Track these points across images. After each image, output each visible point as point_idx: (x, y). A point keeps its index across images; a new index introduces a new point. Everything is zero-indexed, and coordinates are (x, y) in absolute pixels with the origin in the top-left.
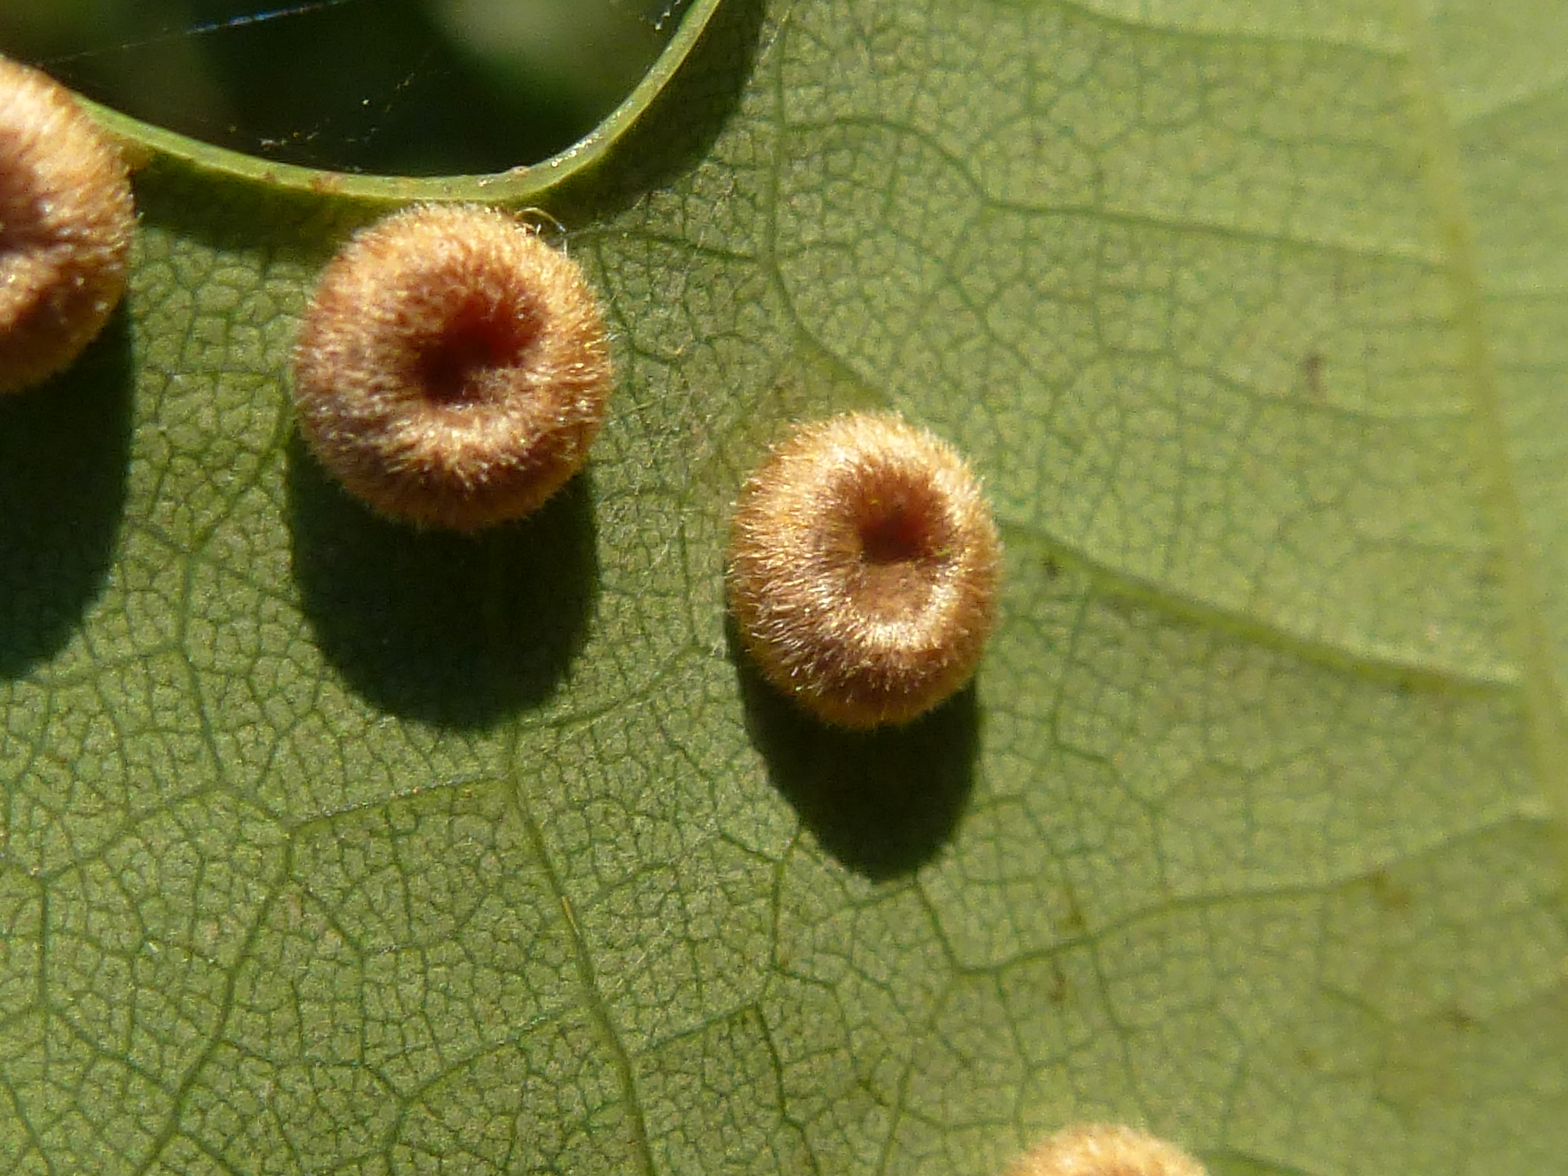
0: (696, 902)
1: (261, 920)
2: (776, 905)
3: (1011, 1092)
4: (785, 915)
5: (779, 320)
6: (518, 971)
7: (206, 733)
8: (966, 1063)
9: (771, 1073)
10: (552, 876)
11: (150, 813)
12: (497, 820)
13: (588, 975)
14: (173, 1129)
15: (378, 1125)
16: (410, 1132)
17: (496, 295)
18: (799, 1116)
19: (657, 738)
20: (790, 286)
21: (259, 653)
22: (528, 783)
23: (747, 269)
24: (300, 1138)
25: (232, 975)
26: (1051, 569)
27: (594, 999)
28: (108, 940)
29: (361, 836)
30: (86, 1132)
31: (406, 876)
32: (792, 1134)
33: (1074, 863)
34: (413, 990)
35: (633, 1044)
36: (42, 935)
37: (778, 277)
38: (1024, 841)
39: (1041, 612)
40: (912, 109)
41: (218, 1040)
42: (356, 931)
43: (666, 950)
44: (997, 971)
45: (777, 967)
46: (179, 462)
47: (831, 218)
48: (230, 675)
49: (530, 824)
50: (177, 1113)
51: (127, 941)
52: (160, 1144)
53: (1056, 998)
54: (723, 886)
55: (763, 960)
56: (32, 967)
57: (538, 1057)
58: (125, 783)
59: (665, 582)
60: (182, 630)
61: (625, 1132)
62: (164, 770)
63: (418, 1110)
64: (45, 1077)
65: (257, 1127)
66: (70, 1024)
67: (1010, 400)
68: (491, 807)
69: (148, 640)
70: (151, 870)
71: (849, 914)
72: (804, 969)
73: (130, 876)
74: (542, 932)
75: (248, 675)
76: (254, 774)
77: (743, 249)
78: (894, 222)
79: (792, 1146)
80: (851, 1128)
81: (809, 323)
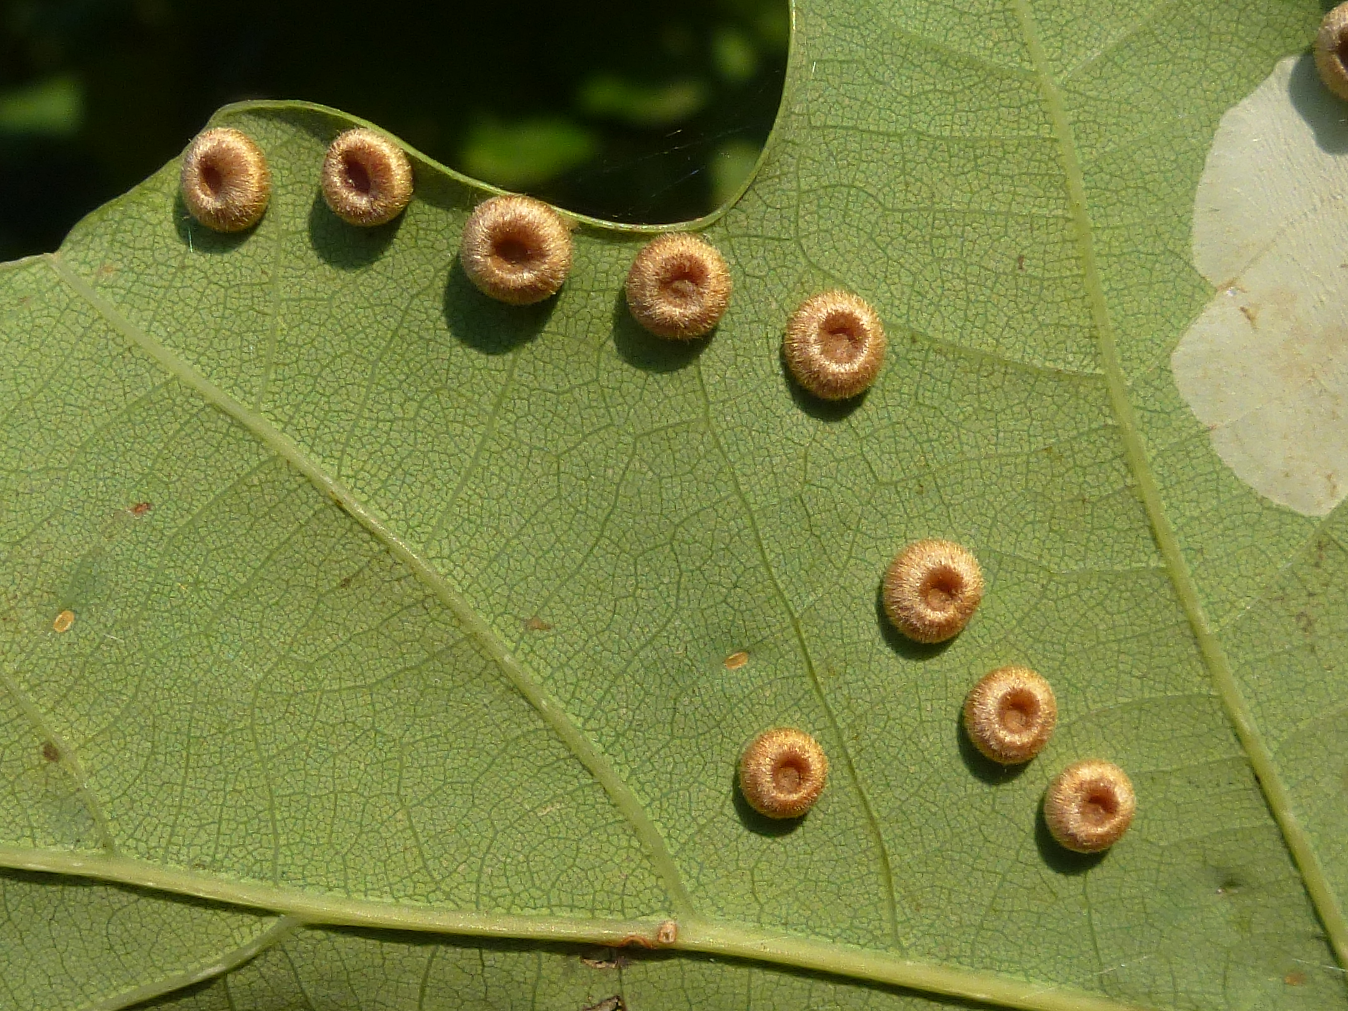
0: (776, 460)
1: (627, 468)
2: (806, 461)
3: (903, 527)
4: (809, 465)
5: (802, 260)
6: (713, 483)
7: (607, 407)
8: (884, 516)
9: (806, 519)
10: (722, 452)
11: (590, 434)
12: (703, 434)
13: (737, 485)
14: (602, 535)
15: (668, 534)
16: (678, 536)
17: (688, 264)
18: (818, 533)
19: (760, 405)
20: (805, 248)
21: (622, 382)
22: (714, 422)
23: (788, 243)
24: (642, 538)
25: (618, 485)
26: (914, 341)
27: (740, 494)
28: (578, 475)
29: (658, 440)
30: (574, 537)
31: (674, 452)
32: (815, 539)
33: (925, 446)
34: (678, 490)
35: (754, 507)
36: (558, 474)
37: (801, 246)
38: (906, 438)
39: (910, 356)
40: (854, 179)
41: (614, 507)
42: (657, 471)
43: (766, 476)
44: (896, 484)
45: (806, 481)
46: (595, 321)
47: (822, 222)
48: (613, 389)
49: (714, 434)
50: (602, 531)
51: (584, 475)
52: (598, 540)
53: (920, 493)
54: (786, 454)
55: (801, 480)
56: (556, 484)
57: (721, 512)
58: (582, 425)
59: (760, 352)
60: (598, 374)
61: (753, 537)
62: (595, 420)
63: (681, 529)
64: (560, 519)
65: (628, 535)
66: (568, 502)
67: (897, 280)
68: (701, 430)
69: (587, 378)
70: (591, 452)
71: (835, 464)
72: (818, 483)
73: (585, 455)
74: (720, 470)
75: (619, 389)
76: (623, 420)
77: (786, 236)
78: (847, 220)
79: (816, 544)
80: (838, 538)
81: (813, 260)
